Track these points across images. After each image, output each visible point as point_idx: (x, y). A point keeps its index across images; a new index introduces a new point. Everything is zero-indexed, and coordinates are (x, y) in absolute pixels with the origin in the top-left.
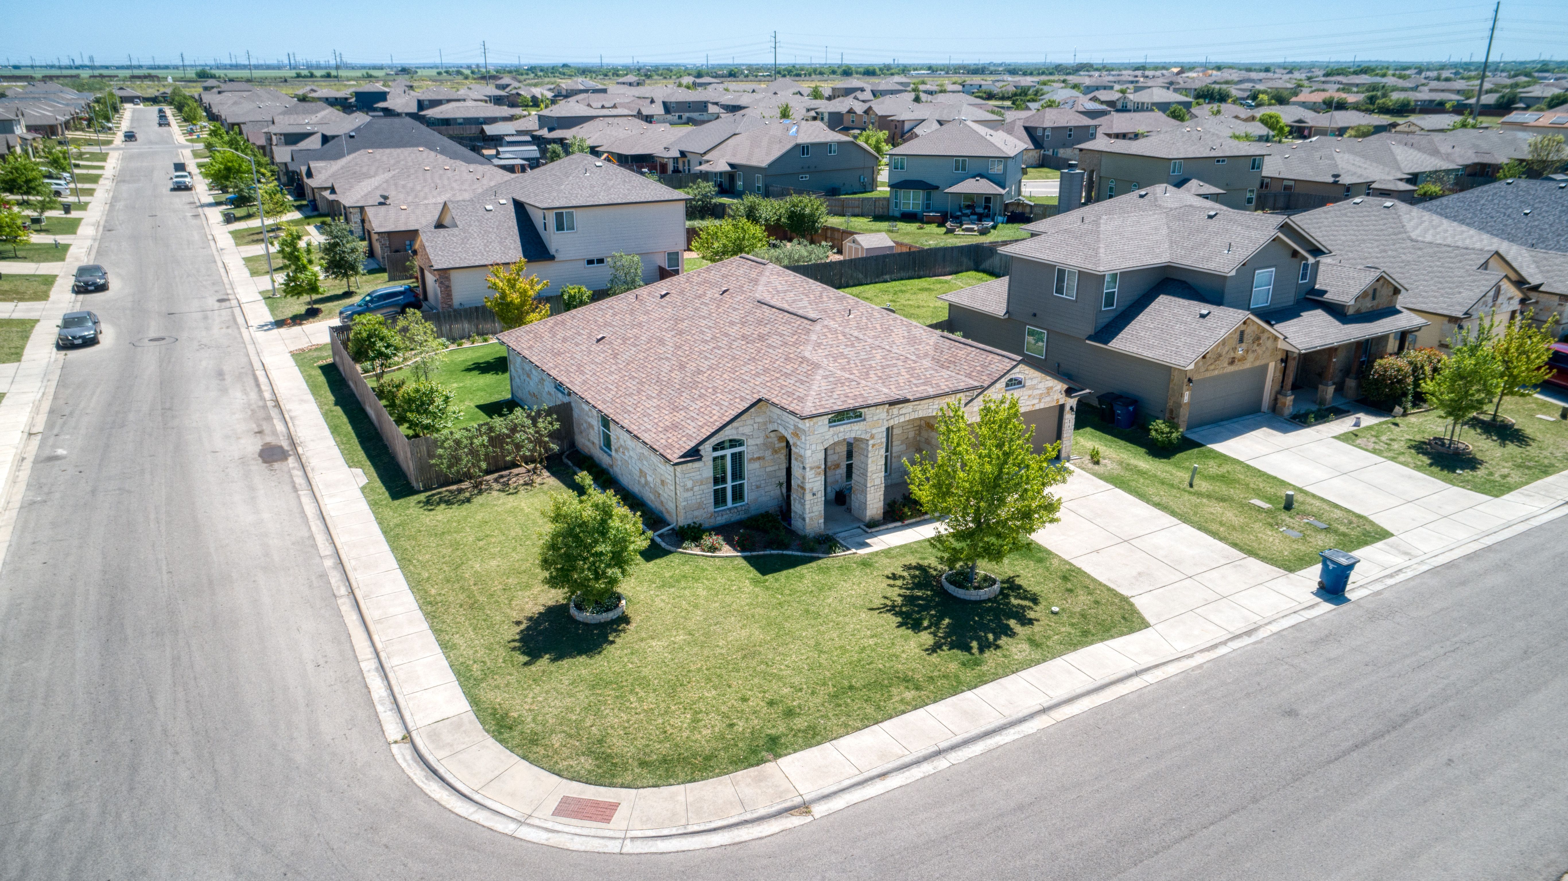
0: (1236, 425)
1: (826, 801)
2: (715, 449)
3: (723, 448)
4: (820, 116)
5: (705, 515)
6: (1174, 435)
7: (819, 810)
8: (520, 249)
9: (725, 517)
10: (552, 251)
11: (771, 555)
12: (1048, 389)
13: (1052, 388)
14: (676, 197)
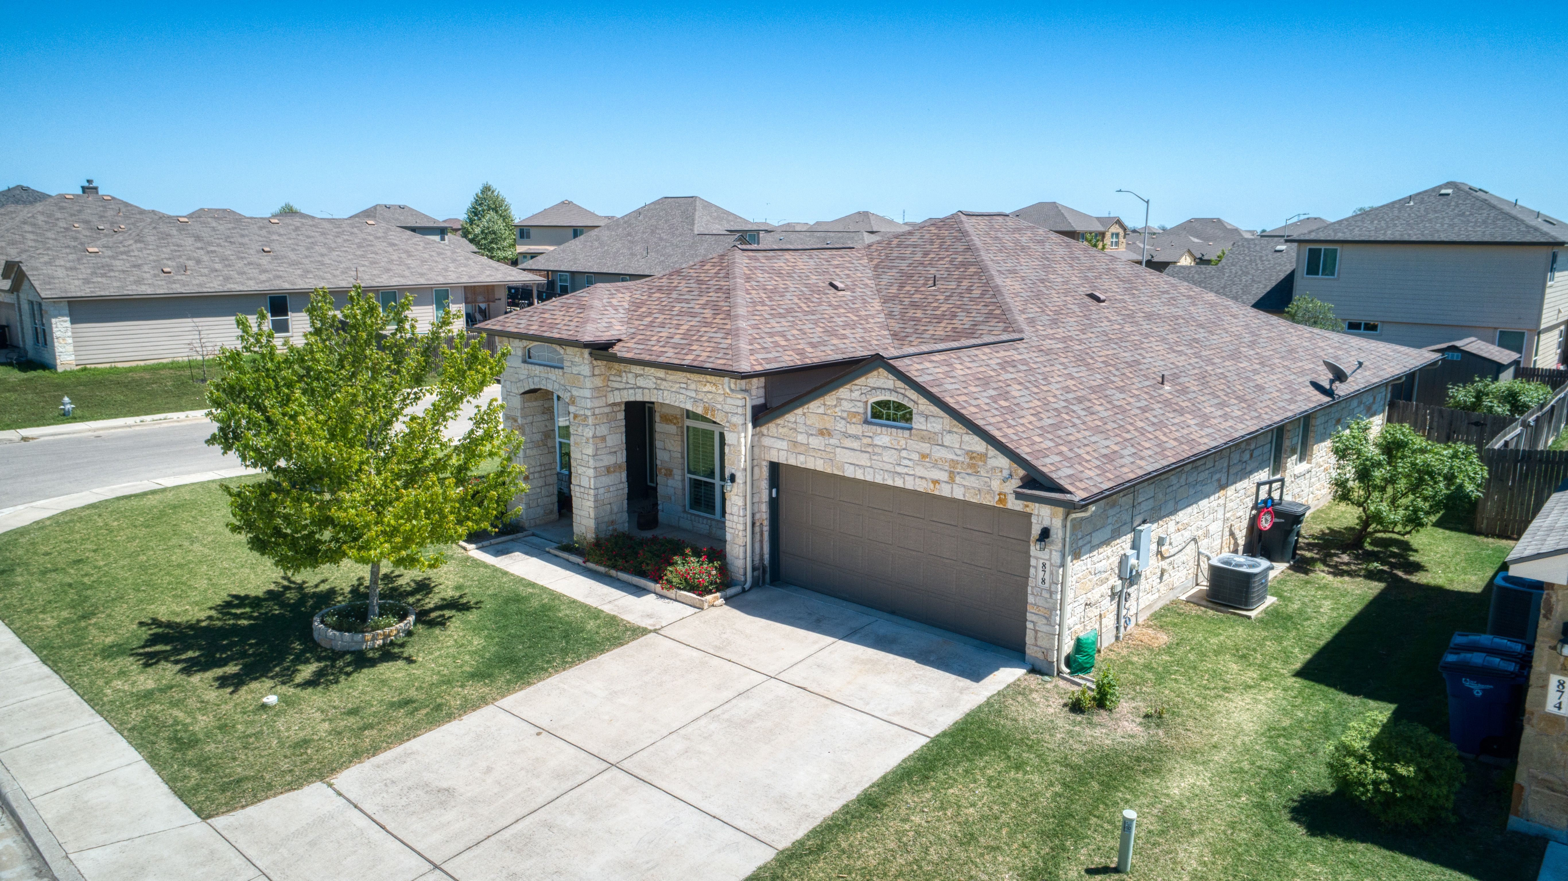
12: (971, 455)
13: (984, 457)
14: (1528, 238)
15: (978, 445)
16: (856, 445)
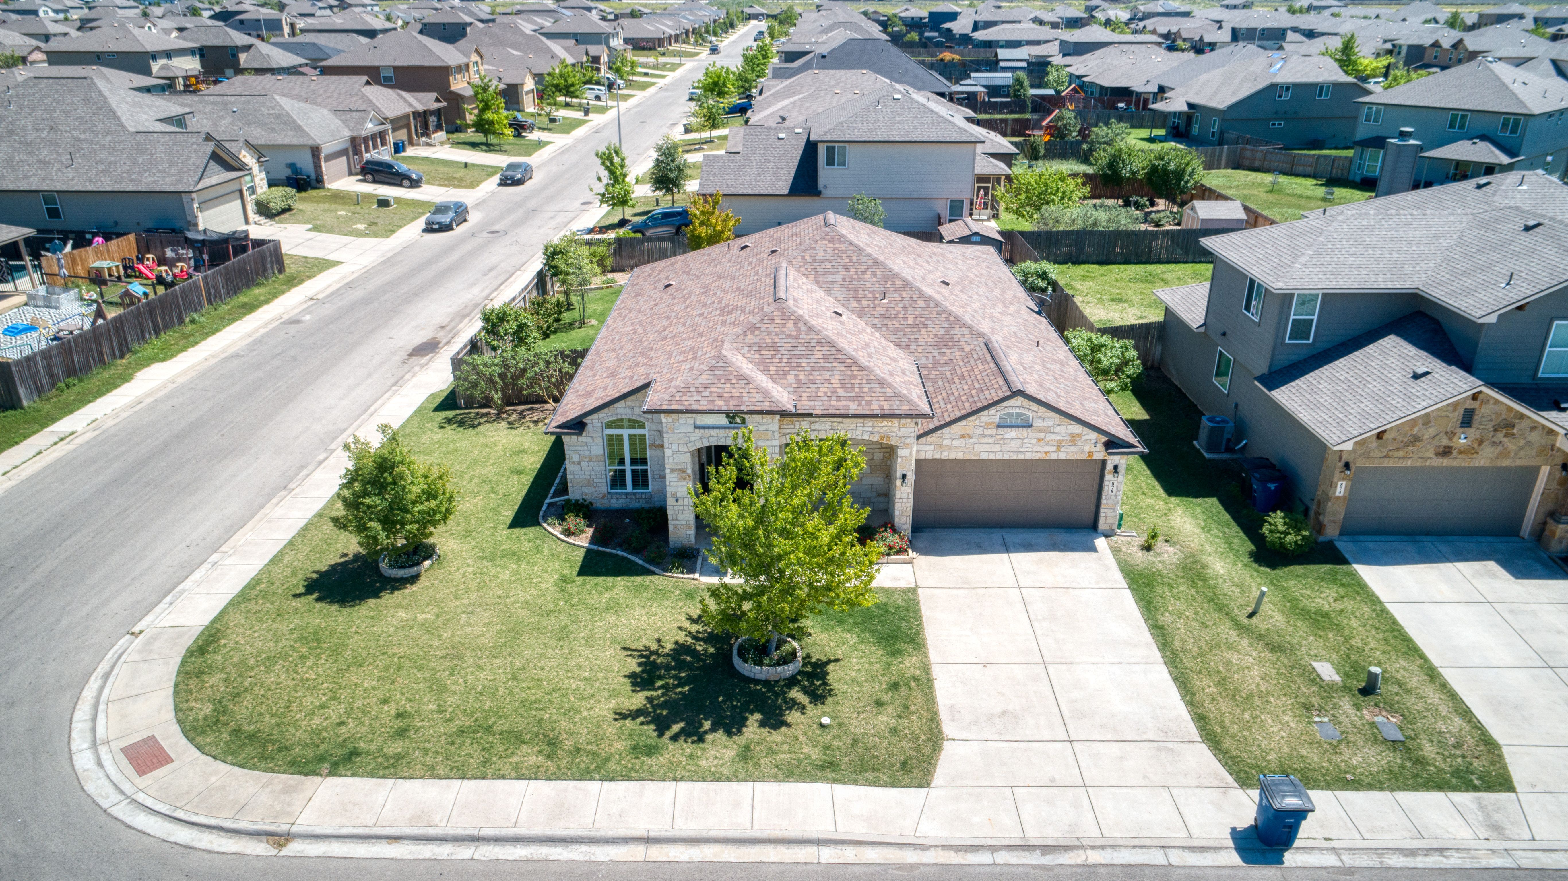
0: (1442, 547)
1: (313, 841)
2: (609, 425)
3: (621, 427)
4: (1397, 50)
5: (596, 495)
6: (1289, 538)
7: (294, 848)
8: (791, 181)
9: (620, 501)
10: (820, 186)
11: (616, 555)
12: (1073, 436)
13: (1080, 435)
14: (964, 139)
15: (1077, 429)
16: (991, 440)
